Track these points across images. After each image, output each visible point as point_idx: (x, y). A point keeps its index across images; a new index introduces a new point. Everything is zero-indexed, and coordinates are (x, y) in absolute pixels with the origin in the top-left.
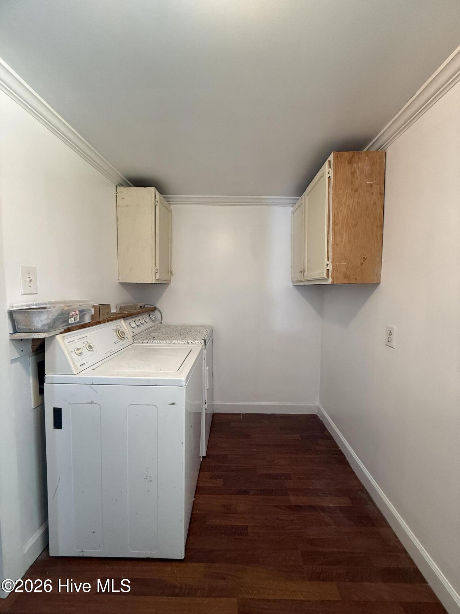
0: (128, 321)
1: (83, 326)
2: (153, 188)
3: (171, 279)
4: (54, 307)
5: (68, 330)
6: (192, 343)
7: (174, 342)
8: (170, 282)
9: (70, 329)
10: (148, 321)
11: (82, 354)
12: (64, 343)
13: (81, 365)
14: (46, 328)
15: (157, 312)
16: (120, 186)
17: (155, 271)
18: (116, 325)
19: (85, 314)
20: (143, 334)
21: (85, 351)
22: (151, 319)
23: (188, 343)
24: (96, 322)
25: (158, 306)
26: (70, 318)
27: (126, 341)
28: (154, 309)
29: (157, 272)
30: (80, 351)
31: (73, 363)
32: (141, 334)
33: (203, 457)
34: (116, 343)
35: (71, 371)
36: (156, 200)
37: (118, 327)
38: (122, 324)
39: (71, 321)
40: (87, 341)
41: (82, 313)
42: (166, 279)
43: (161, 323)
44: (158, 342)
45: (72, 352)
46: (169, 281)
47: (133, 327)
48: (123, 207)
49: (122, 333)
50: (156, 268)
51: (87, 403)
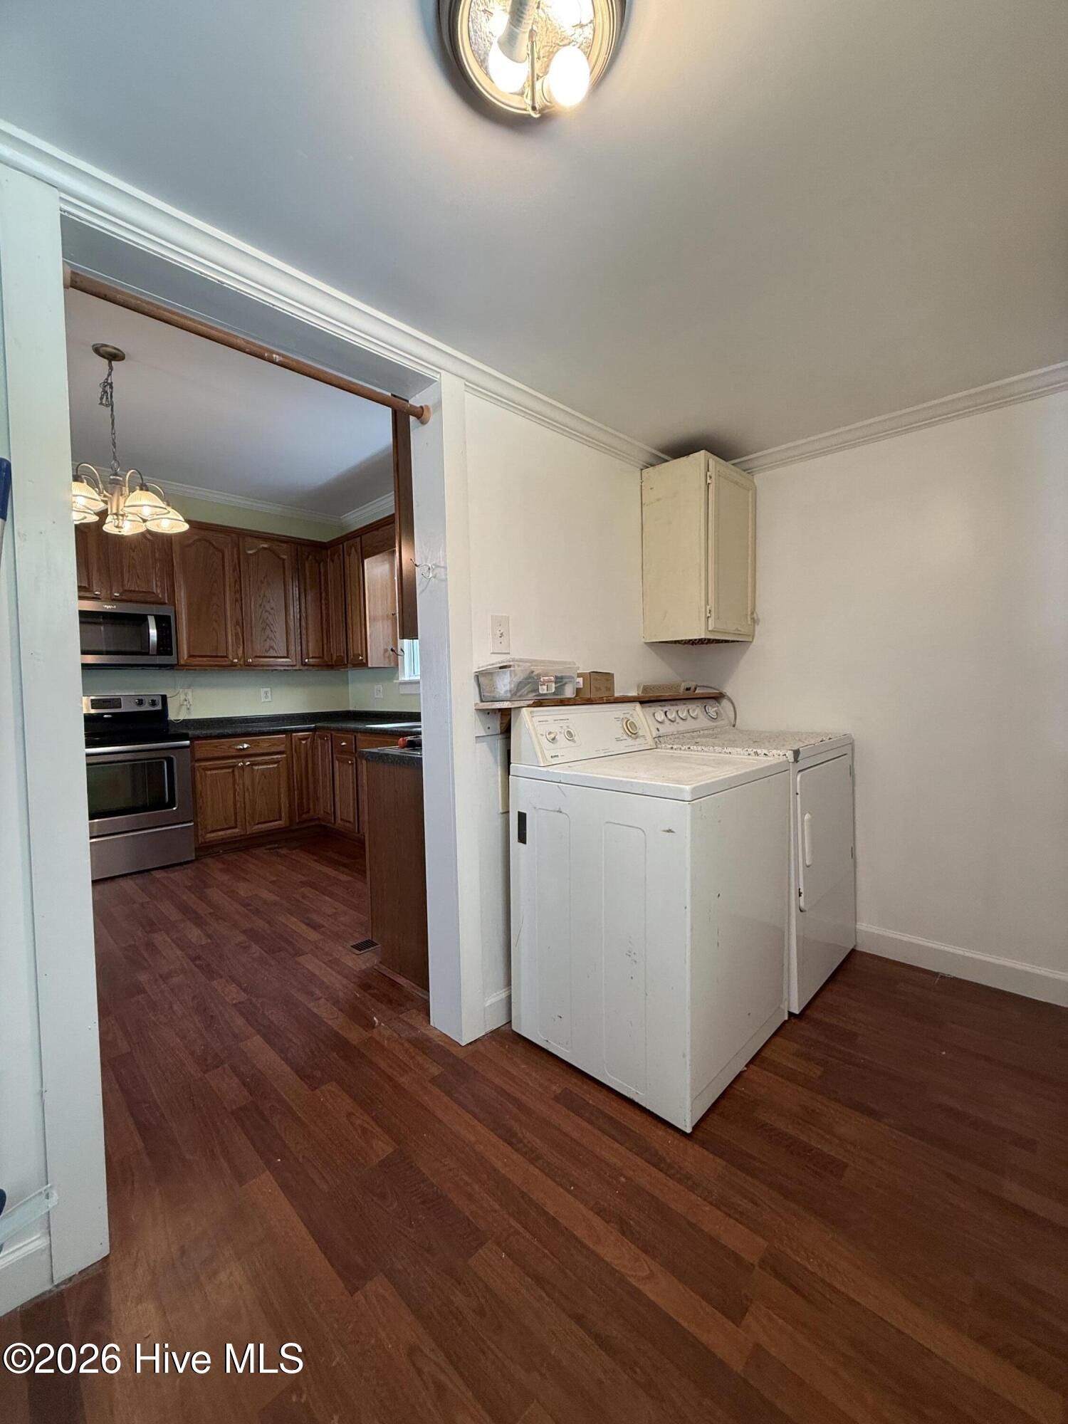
0: (652, 710)
1: (563, 703)
2: (703, 452)
3: (754, 630)
4: (519, 666)
5: (539, 704)
6: (765, 754)
7: (729, 750)
8: (753, 639)
9: (541, 703)
10: (697, 715)
11: (557, 741)
12: (532, 721)
13: (552, 757)
14: (509, 695)
15: (725, 702)
16: (648, 467)
17: (706, 614)
18: (625, 712)
19: (566, 684)
20: (681, 737)
21: (562, 739)
22: (707, 713)
23: (756, 753)
24: (581, 700)
25: (728, 690)
26: (541, 685)
27: (639, 741)
28: (718, 697)
29: (709, 615)
30: (552, 736)
31: (543, 753)
32: (676, 736)
33: (791, 1014)
34: (618, 740)
35: (538, 762)
36: (709, 474)
37: (628, 716)
38: (637, 713)
39: (543, 690)
40: (568, 727)
41: (560, 681)
42: (737, 630)
43: (734, 726)
44: (699, 748)
45: (542, 735)
46: (749, 635)
47: (660, 720)
48: (652, 503)
49: (633, 726)
50: (708, 607)
51: (554, 811)
